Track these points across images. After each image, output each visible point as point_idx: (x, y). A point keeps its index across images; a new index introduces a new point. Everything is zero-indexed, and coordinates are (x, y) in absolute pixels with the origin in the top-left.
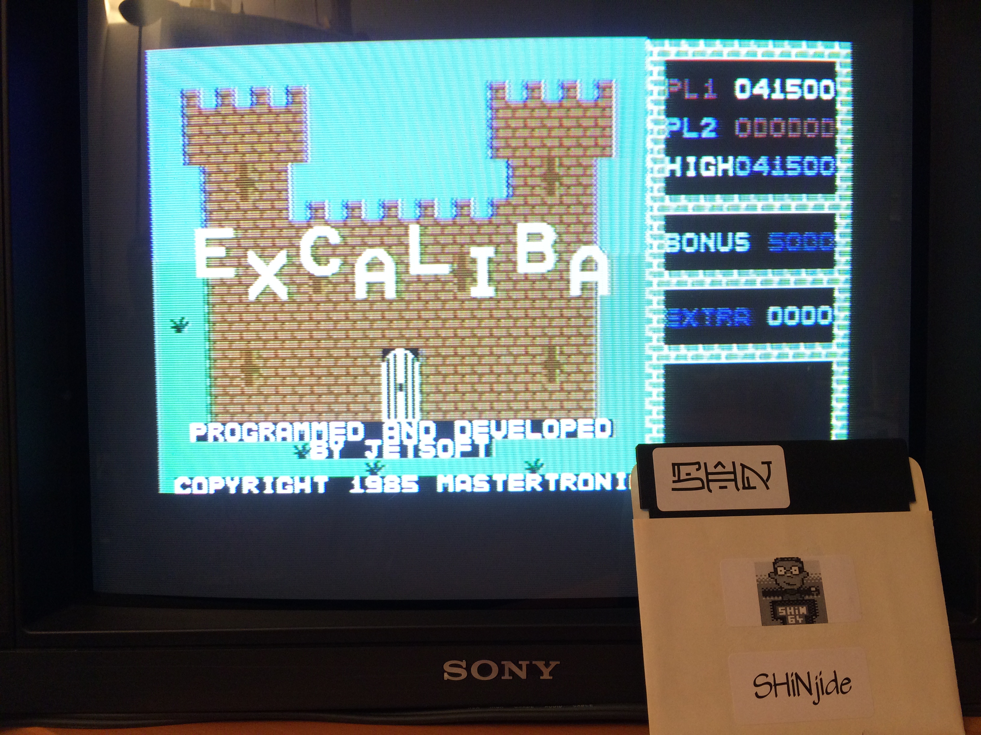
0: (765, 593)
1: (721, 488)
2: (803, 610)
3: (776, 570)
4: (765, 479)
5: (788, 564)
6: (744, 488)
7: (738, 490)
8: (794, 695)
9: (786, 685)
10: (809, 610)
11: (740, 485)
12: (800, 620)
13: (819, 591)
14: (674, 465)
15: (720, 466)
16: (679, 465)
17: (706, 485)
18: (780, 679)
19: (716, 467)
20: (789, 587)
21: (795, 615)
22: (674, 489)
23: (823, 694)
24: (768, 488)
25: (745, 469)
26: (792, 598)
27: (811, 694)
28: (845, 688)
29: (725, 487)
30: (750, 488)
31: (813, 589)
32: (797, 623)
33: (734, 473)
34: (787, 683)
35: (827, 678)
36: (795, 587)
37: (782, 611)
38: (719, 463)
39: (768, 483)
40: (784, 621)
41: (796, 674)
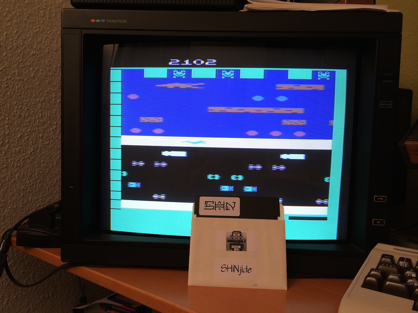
0: (228, 241)
2: (239, 247)
3: (233, 234)
4: (233, 207)
5: (236, 233)
6: (226, 209)
7: (224, 210)
8: (233, 272)
10: (241, 247)
11: (225, 209)
12: (238, 250)
13: (245, 242)
14: (206, 202)
16: (207, 202)
17: (215, 208)
18: (230, 267)
19: (218, 203)
20: (236, 240)
21: (237, 248)
22: (205, 209)
23: (242, 272)
25: (227, 204)
26: (237, 243)
27: (238, 272)
28: (249, 271)
29: (220, 209)
30: (228, 209)
31: (243, 241)
32: (237, 250)
33: (224, 205)
34: (232, 268)
35: (244, 267)
36: (238, 240)
37: (233, 247)
38: (220, 202)
39: (234, 209)
40: (233, 250)
41: (235, 265)
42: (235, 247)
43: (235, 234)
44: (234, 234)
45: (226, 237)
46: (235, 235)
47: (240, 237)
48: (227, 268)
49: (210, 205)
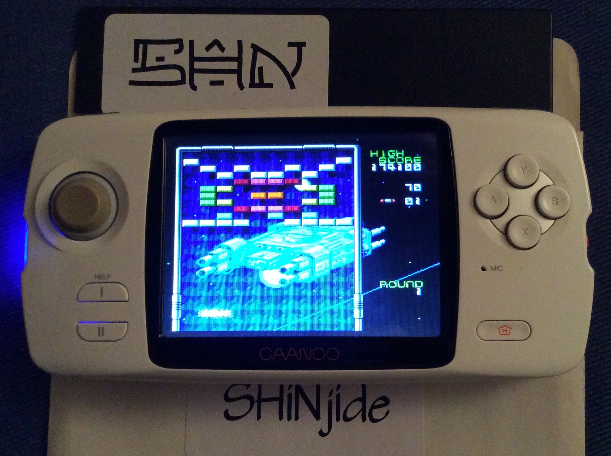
1: (212, 83)
4: (290, 70)
6: (252, 85)
7: (241, 87)
8: (289, 418)
9: (277, 403)
11: (246, 80)
14: (137, 42)
15: (216, 47)
16: (146, 43)
17: (187, 77)
19: (208, 48)
22: (132, 83)
23: (338, 419)
24: (292, 86)
25: (259, 55)
28: (377, 414)
29: (221, 83)
30: (262, 85)
33: (239, 59)
34: (280, 399)
38: (216, 43)
39: (294, 79)
48: (256, 398)
49: (160, 59)
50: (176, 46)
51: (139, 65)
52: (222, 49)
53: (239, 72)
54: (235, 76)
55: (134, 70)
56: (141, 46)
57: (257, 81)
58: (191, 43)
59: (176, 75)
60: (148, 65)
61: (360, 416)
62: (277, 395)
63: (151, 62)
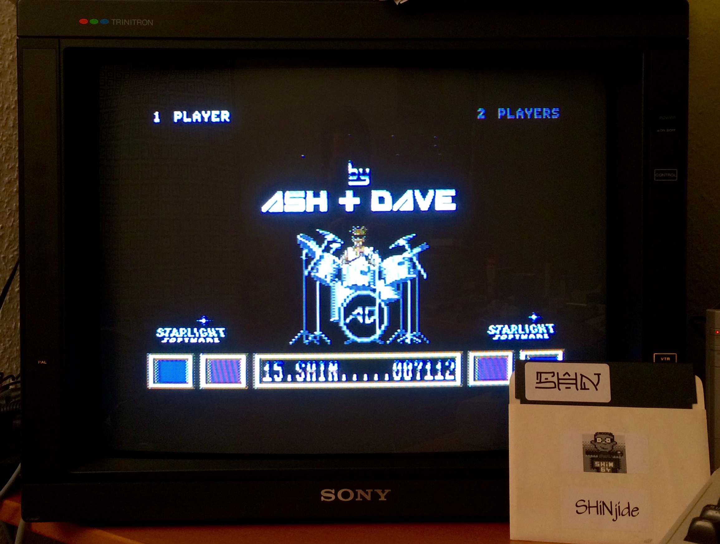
0: (587, 452)
1: (567, 388)
4: (596, 384)
6: (582, 389)
7: (577, 390)
8: (601, 514)
9: (596, 508)
11: (579, 387)
12: (609, 470)
13: (623, 454)
14: (538, 373)
15: (567, 375)
16: (541, 373)
17: (557, 386)
18: (593, 504)
19: (564, 375)
21: (606, 467)
22: (536, 388)
23: (620, 515)
24: (597, 390)
25: (583, 377)
27: (612, 514)
28: (634, 513)
29: (570, 388)
30: (585, 389)
31: (619, 452)
32: (606, 472)
33: (576, 379)
35: (623, 506)
37: (597, 464)
38: (567, 373)
39: (597, 387)
40: (598, 470)
41: (603, 503)
42: (603, 464)
43: (600, 439)
44: (598, 439)
45: (582, 444)
46: (600, 441)
47: (612, 444)
48: (588, 506)
49: (546, 379)
50: (552, 374)
51: (539, 381)
52: (569, 376)
53: (576, 384)
54: (575, 385)
55: (537, 383)
56: (539, 374)
57: (583, 387)
58: (558, 373)
59: (553, 385)
60: (542, 381)
61: (628, 514)
62: (596, 505)
63: (543, 380)
